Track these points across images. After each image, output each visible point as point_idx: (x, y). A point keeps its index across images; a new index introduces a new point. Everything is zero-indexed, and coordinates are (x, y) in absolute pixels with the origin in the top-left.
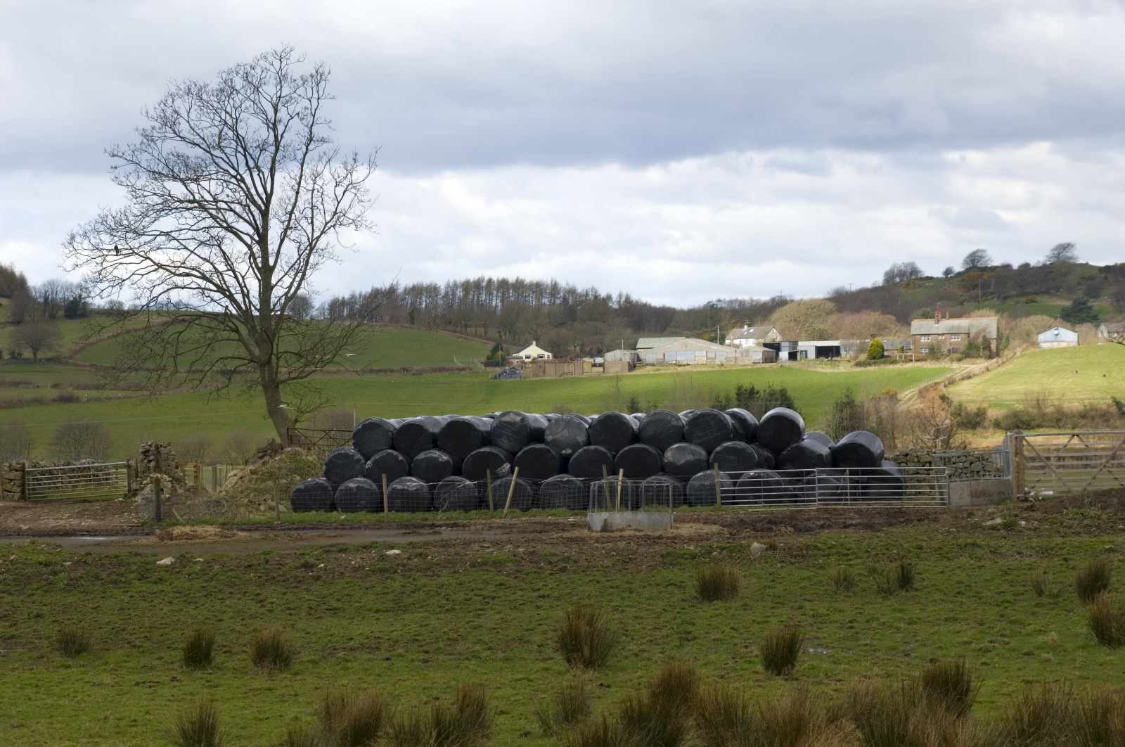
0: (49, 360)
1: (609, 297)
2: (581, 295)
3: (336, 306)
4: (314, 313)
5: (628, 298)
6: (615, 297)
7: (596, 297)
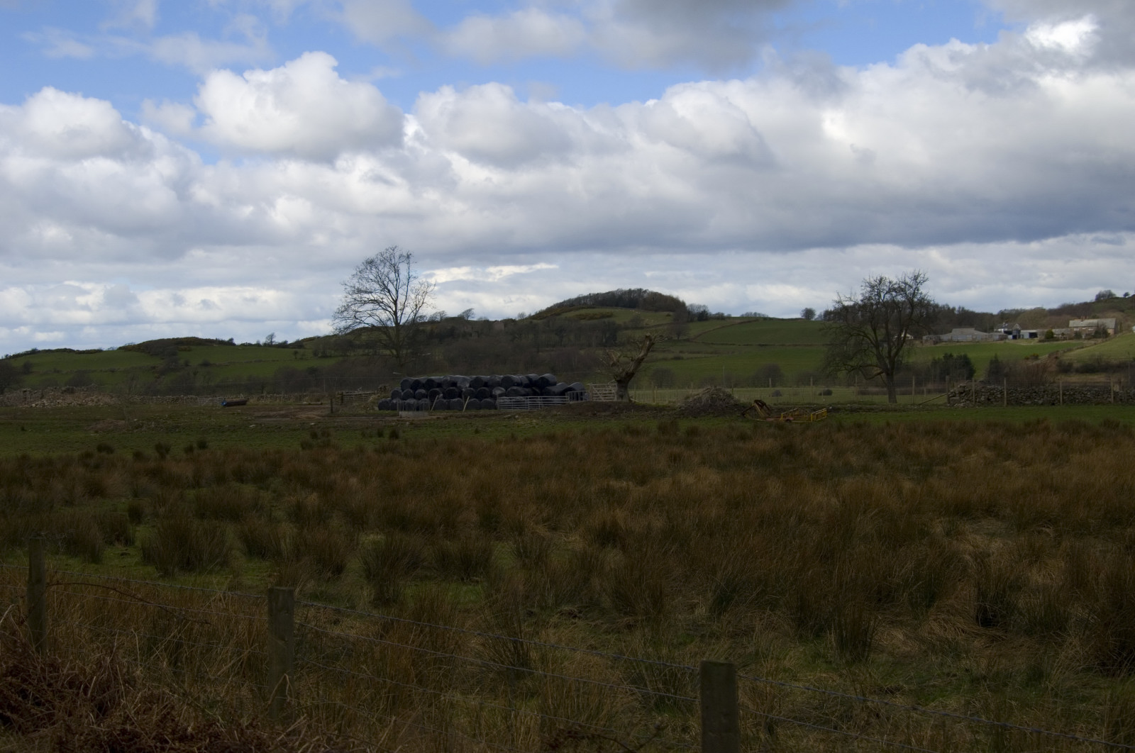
0: (684, 340)
1: (954, 309)
2: (941, 308)
3: (827, 313)
4: (816, 317)
5: (963, 308)
6: (957, 308)
7: (949, 308)
